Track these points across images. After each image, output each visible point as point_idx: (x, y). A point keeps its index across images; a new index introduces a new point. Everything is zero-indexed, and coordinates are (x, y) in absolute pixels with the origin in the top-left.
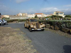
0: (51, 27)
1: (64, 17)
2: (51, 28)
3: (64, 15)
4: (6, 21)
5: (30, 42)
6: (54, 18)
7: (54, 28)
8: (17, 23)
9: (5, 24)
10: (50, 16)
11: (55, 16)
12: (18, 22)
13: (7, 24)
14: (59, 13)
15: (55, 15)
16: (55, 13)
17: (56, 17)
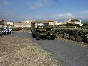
2: (71, 38)
4: (11, 30)
6: (69, 26)
8: (24, 31)
9: (10, 33)
10: (64, 24)
11: (70, 24)
13: (13, 33)
15: (70, 22)
17: (72, 25)
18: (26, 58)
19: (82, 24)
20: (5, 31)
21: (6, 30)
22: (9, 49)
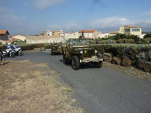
0: (115, 58)
1: (142, 36)
2: (115, 61)
3: (143, 33)
4: (19, 49)
5: (69, 91)
6: (120, 40)
7: (121, 62)
8: (41, 50)
9: (17, 54)
10: (111, 35)
11: (122, 36)
12: (43, 48)
13: (22, 55)
14: (131, 29)
15: (123, 33)
16: (123, 30)
17: (125, 37)
18: (29, 96)
19: (143, 35)
20: (8, 52)
21: (10, 49)
22: (7, 82)
